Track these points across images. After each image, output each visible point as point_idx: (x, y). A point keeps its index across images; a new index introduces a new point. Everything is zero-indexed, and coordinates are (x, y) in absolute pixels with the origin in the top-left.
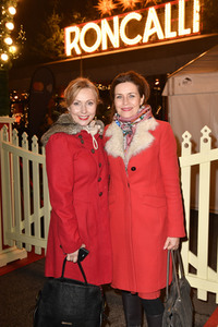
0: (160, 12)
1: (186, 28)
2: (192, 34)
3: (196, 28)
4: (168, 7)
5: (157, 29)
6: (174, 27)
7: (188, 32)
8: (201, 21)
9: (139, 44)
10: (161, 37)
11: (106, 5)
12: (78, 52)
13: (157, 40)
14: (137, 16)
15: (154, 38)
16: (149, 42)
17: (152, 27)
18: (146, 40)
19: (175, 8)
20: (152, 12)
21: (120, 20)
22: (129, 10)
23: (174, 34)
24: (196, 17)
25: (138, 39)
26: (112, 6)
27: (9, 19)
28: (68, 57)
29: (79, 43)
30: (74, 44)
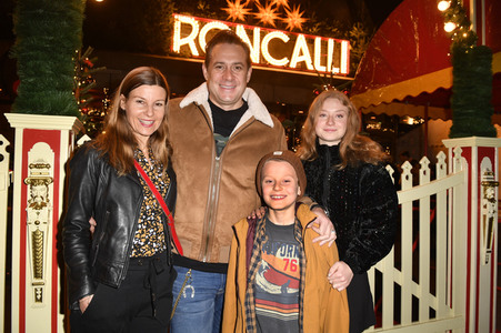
2: (340, 74)
3: (344, 69)
4: (318, 40)
5: (306, 58)
6: (324, 62)
7: (337, 70)
9: (283, 67)
10: (310, 67)
11: (237, 10)
12: (195, 53)
13: (305, 69)
14: (285, 38)
15: (302, 66)
16: (297, 69)
17: (301, 54)
18: (293, 65)
20: (301, 40)
21: (263, 35)
25: (284, 62)
28: (175, 54)
29: (197, 40)
30: (190, 40)
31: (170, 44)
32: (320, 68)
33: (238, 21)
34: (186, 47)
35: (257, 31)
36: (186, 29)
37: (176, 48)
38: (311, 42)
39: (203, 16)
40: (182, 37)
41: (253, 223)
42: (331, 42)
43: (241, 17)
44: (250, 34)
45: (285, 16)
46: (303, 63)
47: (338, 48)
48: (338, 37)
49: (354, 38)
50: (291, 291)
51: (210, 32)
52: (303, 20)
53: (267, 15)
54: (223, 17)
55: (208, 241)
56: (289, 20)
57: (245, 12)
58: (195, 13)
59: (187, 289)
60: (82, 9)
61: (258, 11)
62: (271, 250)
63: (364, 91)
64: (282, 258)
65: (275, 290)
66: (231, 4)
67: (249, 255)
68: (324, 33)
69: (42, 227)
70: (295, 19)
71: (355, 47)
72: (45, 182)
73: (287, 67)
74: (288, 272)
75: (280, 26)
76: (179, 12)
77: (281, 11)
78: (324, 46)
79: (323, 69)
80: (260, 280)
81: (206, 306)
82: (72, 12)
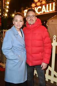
0: (46, 6)
1: (51, 10)
2: (53, 11)
4: (47, 5)
7: (52, 11)
8: (55, 8)
9: (41, 14)
10: (46, 12)
11: (33, 5)
13: (45, 13)
14: (40, 7)
16: (43, 13)
17: (44, 10)
19: (49, 5)
20: (44, 6)
21: (37, 8)
22: (38, 6)
23: (49, 11)
24: (54, 7)
25: (40, 12)
26: (35, 5)
27: (8, 5)
31: (24, 15)
32: (48, 11)
35: (35, 8)
42: (50, 4)
48: (52, 2)
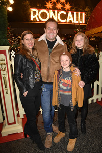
2: (82, 24)
3: (83, 22)
4: (75, 13)
5: (72, 19)
6: (77, 20)
10: (73, 22)
11: (49, 5)
12: (38, 20)
14: (65, 13)
15: (71, 22)
17: (70, 18)
18: (68, 22)
20: (70, 13)
21: (58, 13)
25: (65, 21)
28: (32, 21)
29: (38, 16)
30: (36, 16)
31: (30, 18)
32: (76, 22)
33: (50, 9)
34: (35, 19)
35: (56, 11)
36: (34, 13)
37: (32, 19)
38: (73, 14)
39: (39, 8)
40: (33, 15)
41: (59, 71)
42: (79, 13)
43: (51, 7)
44: (54, 13)
45: (64, 6)
46: (71, 21)
47: (81, 15)
48: (82, 12)
49: (86, 12)
50: (69, 88)
51: (42, 13)
52: (70, 7)
53: (59, 6)
54: (45, 8)
55: (48, 77)
56: (66, 7)
57: (52, 5)
58: (37, 7)
59: (44, 89)
60: (6, 14)
61: (56, 5)
62: (64, 78)
63: (89, 30)
64: (67, 80)
65: (65, 88)
66: (47, 3)
67: (58, 79)
68: (77, 11)
69: (5, 76)
70: (68, 6)
71: (87, 14)
72: (4, 64)
73: (66, 22)
74: (68, 83)
75: (63, 9)
76: (31, 8)
77: (63, 4)
78: (77, 14)
79: (77, 22)
80: (61, 85)
81: (49, 92)
82: (4, 16)
